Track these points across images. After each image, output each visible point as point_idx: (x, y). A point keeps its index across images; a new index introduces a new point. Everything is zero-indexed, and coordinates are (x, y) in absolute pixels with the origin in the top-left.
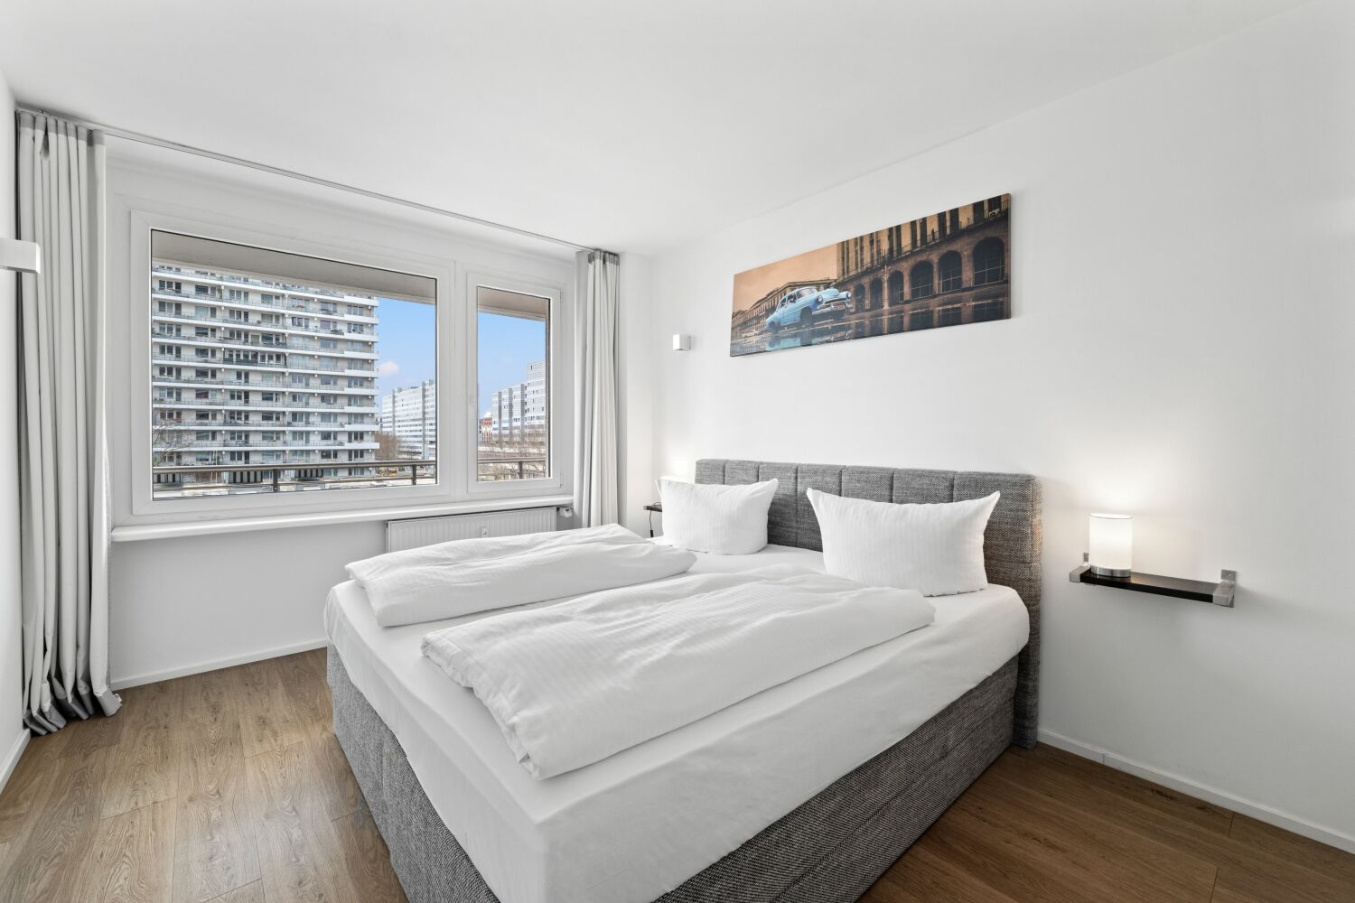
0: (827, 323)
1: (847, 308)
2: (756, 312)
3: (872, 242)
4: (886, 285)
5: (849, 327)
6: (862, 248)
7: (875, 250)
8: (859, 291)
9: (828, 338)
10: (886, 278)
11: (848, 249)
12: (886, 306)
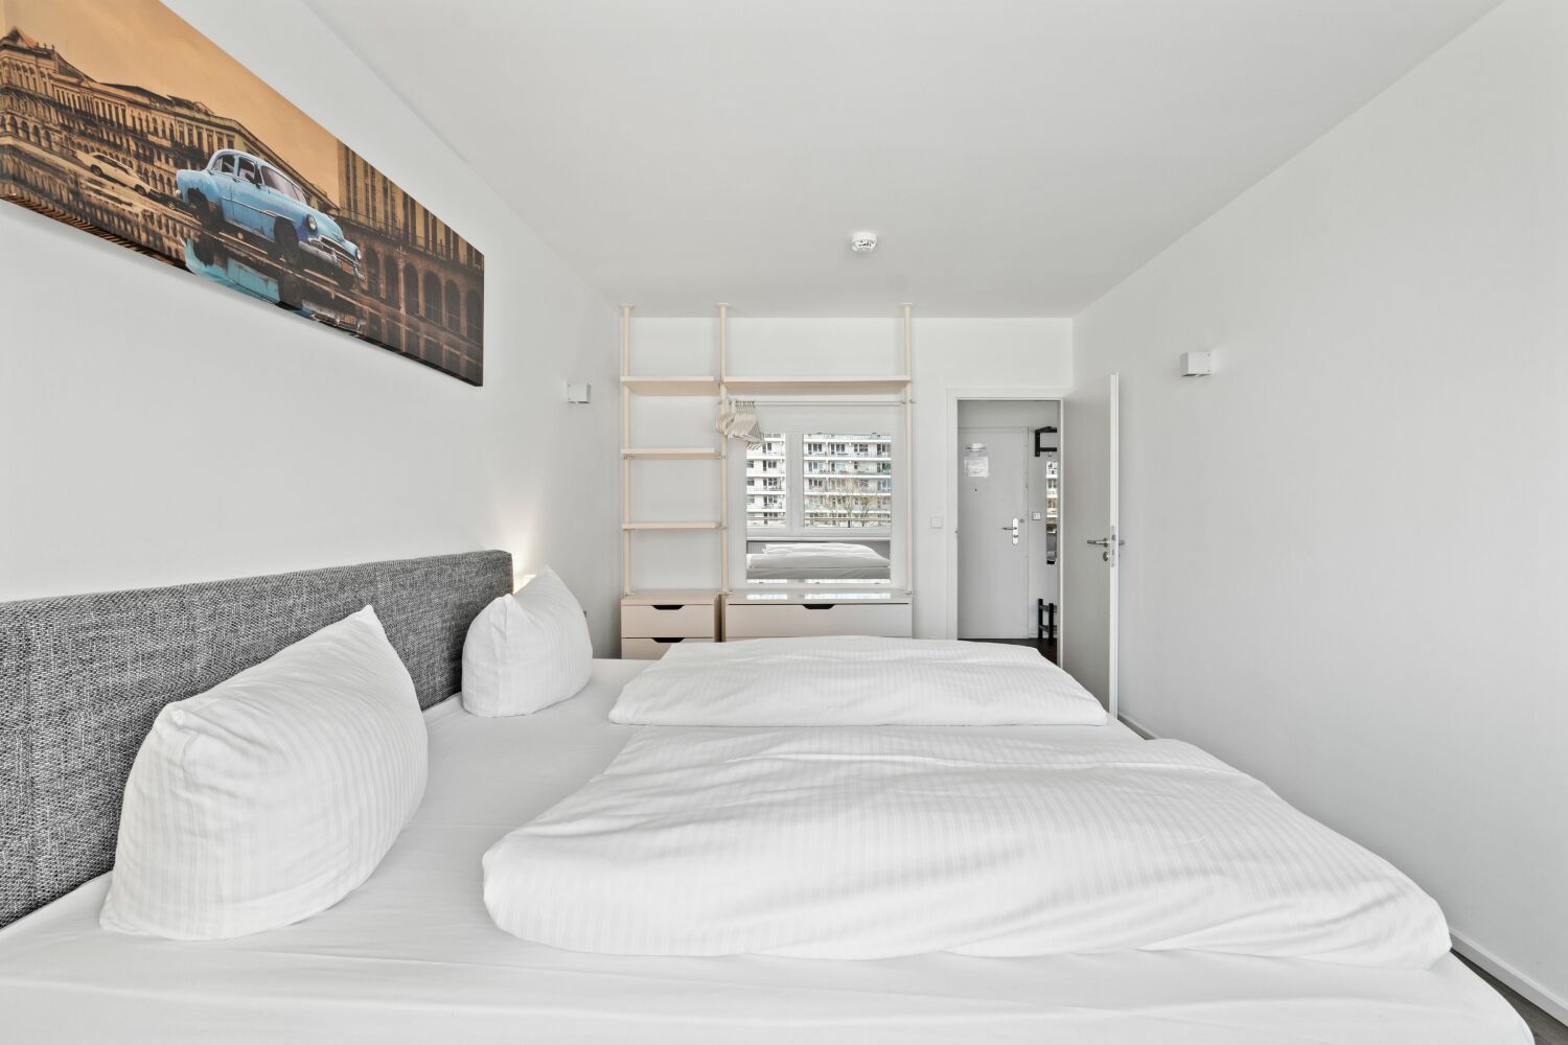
0: (327, 284)
1: (357, 276)
2: (131, 116)
3: (385, 190)
4: (401, 275)
5: (359, 314)
6: (373, 188)
7: (389, 209)
8: (371, 257)
9: (331, 315)
10: (401, 266)
11: (354, 167)
12: (403, 311)
